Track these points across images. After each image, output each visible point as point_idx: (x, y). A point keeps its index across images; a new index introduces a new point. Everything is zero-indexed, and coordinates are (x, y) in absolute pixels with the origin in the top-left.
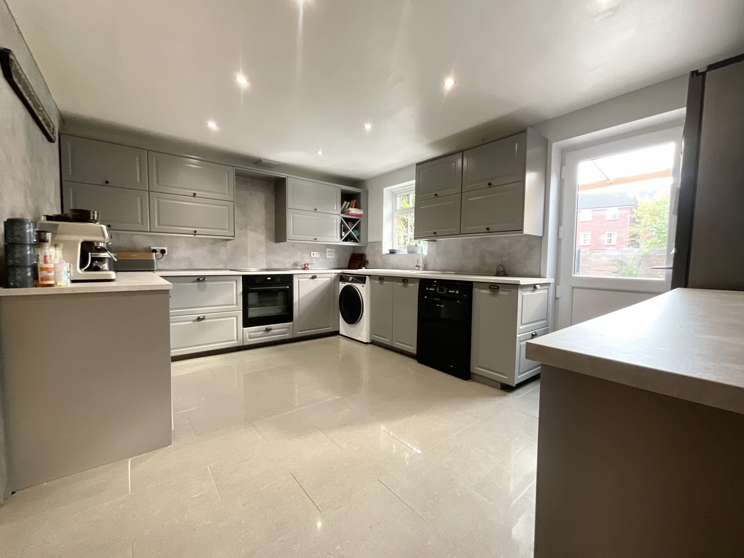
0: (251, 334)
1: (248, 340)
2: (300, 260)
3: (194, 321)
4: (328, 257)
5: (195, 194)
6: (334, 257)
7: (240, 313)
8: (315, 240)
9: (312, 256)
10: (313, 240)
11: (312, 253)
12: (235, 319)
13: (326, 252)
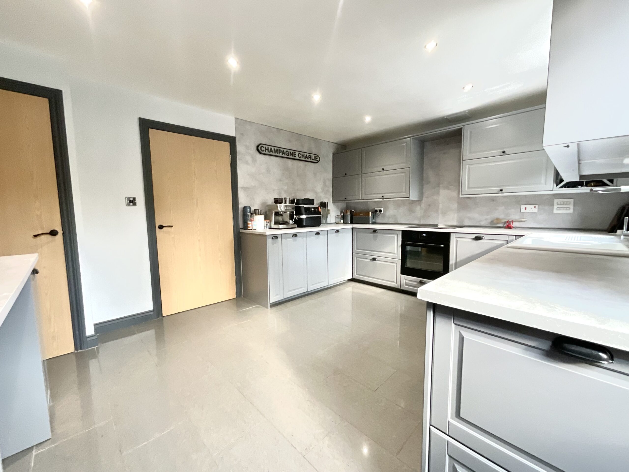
0: (407, 282)
1: (404, 286)
2: (502, 216)
3: (371, 260)
4: (555, 211)
5: (383, 169)
6: (571, 211)
7: (399, 261)
8: (501, 192)
9: (523, 210)
10: (498, 191)
11: (523, 207)
12: (395, 265)
13: (553, 205)
